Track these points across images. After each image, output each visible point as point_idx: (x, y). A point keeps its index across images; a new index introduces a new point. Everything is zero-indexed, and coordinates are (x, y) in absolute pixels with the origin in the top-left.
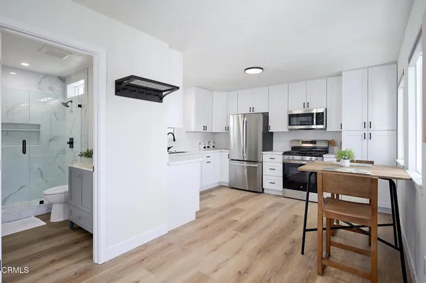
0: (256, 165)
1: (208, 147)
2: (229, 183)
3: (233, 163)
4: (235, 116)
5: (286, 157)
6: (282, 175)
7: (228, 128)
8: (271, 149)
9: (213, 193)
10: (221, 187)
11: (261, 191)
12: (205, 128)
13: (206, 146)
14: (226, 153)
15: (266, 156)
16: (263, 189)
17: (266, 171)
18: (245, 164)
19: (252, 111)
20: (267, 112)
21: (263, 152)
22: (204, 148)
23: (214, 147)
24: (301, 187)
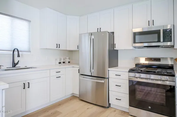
0: (103, 81)
1: (64, 62)
3: (81, 77)
5: (132, 74)
6: (128, 92)
8: (116, 65)
9: (59, 109)
11: (107, 105)
12: (58, 46)
13: (62, 61)
15: (112, 72)
16: (110, 104)
17: (112, 87)
19: (99, 31)
20: (113, 31)
21: (109, 69)
22: (60, 63)
23: (69, 62)
24: (150, 107)
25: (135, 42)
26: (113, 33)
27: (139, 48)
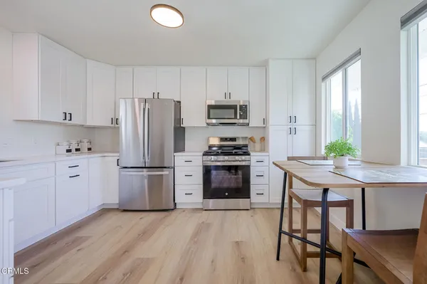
1: (78, 150)
2: (119, 204)
3: (125, 172)
4: (129, 101)
6: (202, 182)
7: (116, 121)
8: (183, 150)
10: (104, 211)
11: (172, 207)
12: (68, 116)
13: (73, 148)
14: (112, 159)
15: (180, 159)
16: (175, 204)
18: (145, 173)
19: (156, 97)
20: (179, 100)
21: (175, 154)
22: (69, 151)
23: (89, 149)
24: (227, 194)
25: (209, 118)
26: (180, 102)
27: (214, 125)
